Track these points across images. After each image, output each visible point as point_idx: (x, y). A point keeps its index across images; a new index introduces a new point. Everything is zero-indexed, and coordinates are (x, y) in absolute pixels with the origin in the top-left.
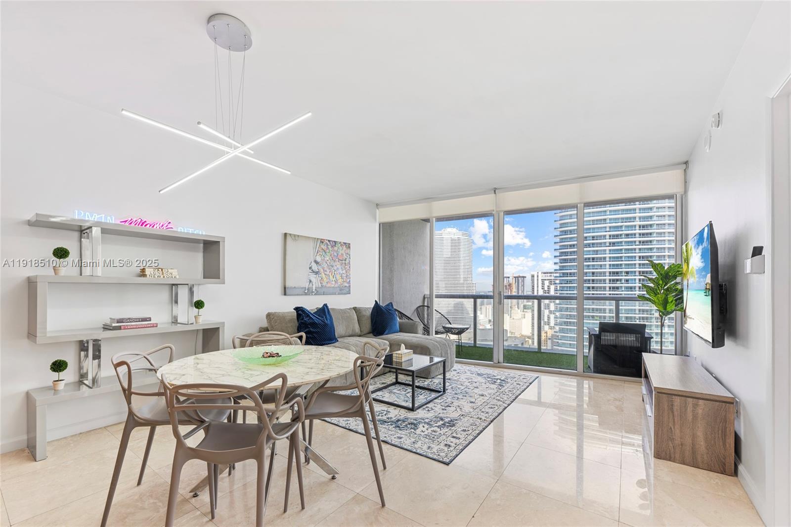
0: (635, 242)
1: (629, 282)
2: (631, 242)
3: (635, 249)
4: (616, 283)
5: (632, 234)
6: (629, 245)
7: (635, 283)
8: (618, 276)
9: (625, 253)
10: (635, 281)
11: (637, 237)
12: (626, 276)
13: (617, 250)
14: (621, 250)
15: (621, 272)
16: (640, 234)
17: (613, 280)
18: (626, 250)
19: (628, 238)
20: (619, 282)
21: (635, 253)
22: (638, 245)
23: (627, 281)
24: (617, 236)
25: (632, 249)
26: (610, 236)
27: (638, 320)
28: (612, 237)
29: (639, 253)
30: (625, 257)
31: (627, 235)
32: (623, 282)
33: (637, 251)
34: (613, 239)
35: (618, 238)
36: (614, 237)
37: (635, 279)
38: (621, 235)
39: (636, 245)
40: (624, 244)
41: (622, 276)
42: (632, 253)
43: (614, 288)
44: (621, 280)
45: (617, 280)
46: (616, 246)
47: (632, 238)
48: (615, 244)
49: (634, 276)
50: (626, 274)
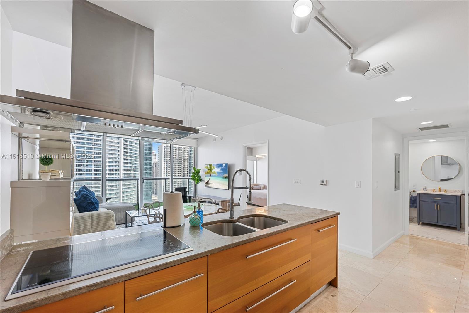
0: (92, 143)
1: (89, 166)
2: (90, 143)
3: (92, 148)
4: (81, 167)
5: (90, 139)
6: (88, 145)
7: (92, 167)
8: (82, 162)
9: (86, 149)
10: (92, 166)
11: (93, 141)
12: (86, 163)
13: (82, 147)
14: (84, 147)
15: (84, 160)
16: (95, 140)
17: (79, 165)
18: (87, 147)
19: (88, 141)
20: (82, 166)
21: (92, 150)
22: (93, 146)
23: (87, 166)
24: (82, 139)
25: (90, 148)
26: (77, 138)
27: (93, 188)
28: (78, 139)
29: (94, 150)
30: (86, 151)
31: (88, 139)
32: (85, 166)
33: (93, 149)
34: (79, 140)
35: (82, 140)
36: (79, 138)
37: (92, 165)
38: (84, 138)
39: (92, 145)
40: (85, 144)
41: (84, 163)
42: (90, 150)
43: (79, 170)
44: (83, 165)
45: (81, 165)
46: (81, 144)
47: (90, 141)
48: (80, 143)
49: (91, 163)
50: (86, 162)
